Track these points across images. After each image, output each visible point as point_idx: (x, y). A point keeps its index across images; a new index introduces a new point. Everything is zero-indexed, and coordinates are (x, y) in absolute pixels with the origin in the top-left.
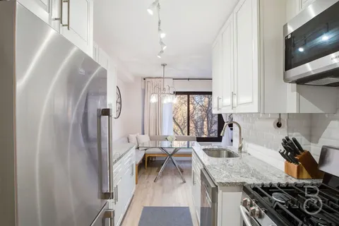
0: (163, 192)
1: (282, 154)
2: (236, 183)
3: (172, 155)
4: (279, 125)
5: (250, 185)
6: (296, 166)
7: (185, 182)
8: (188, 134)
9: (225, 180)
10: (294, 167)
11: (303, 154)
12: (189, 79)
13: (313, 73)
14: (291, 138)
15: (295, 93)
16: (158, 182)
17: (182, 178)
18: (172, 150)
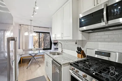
0: (32, 72)
1: (77, 52)
2: (67, 63)
3: (34, 56)
4: (76, 43)
5: (72, 63)
6: (81, 55)
7: (40, 66)
8: (39, 48)
9: (64, 63)
10: (80, 55)
11: (82, 51)
12: (40, 27)
13: (85, 30)
14: (79, 47)
15: (81, 34)
16: (29, 68)
17: (39, 65)
18: (34, 54)
